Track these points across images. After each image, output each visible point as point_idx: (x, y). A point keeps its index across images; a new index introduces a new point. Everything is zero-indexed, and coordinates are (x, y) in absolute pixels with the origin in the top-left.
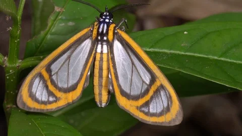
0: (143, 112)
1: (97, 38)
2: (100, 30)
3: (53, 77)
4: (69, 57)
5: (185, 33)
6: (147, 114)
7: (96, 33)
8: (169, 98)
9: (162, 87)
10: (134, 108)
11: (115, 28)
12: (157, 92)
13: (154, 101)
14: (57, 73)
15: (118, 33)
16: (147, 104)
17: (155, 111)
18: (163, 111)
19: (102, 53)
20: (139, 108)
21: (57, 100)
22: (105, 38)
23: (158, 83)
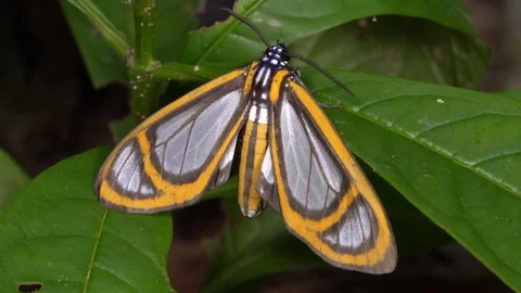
0: (328, 243)
1: (251, 93)
2: (258, 79)
3: (157, 149)
4: (194, 118)
5: (439, 101)
6: (335, 247)
7: (250, 83)
8: (374, 222)
9: (361, 199)
10: (314, 234)
11: (285, 78)
12: (353, 207)
13: (348, 224)
14: (165, 144)
15: (290, 88)
16: (335, 229)
17: (349, 244)
18: (362, 245)
19: (256, 122)
20: (322, 236)
21: (156, 193)
22: (264, 96)
23: (353, 192)
